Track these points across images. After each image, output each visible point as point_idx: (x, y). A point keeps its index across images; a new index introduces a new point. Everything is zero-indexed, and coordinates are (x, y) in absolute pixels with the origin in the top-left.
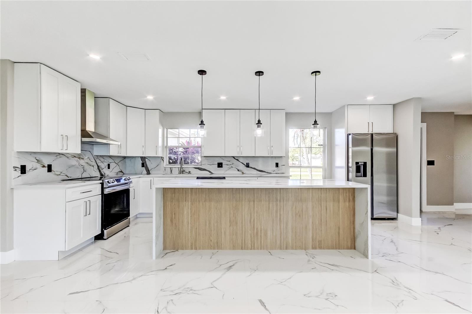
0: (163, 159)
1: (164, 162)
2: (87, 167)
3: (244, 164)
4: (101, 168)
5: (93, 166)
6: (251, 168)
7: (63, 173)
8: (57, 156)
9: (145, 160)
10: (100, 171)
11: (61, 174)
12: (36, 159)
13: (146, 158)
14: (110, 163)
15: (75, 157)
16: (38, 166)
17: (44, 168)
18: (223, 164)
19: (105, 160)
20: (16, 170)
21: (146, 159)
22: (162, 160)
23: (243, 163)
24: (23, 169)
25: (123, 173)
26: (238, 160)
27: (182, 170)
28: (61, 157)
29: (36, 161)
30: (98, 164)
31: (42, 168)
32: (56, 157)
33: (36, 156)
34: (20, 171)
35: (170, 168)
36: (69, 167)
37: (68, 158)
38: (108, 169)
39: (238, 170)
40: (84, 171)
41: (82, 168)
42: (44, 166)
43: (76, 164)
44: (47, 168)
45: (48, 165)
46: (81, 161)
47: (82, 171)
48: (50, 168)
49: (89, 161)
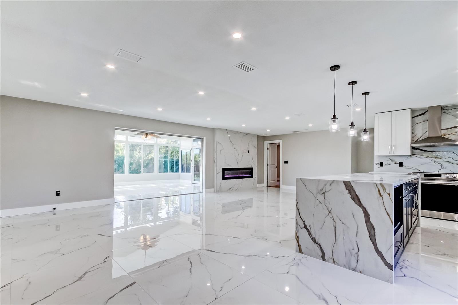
2: (445, 165)
11: (413, 169)
15: (429, 157)
16: (392, 163)
20: (377, 164)
24: (381, 164)
28: (412, 158)
29: (390, 160)
31: (395, 164)
32: (407, 158)
33: (389, 157)
34: (379, 165)
36: (422, 164)
37: (419, 158)
40: (442, 167)
41: (440, 165)
42: (396, 163)
43: (430, 163)
44: (399, 164)
45: (400, 163)
46: (438, 160)
47: (440, 167)
48: (401, 164)
49: (450, 160)
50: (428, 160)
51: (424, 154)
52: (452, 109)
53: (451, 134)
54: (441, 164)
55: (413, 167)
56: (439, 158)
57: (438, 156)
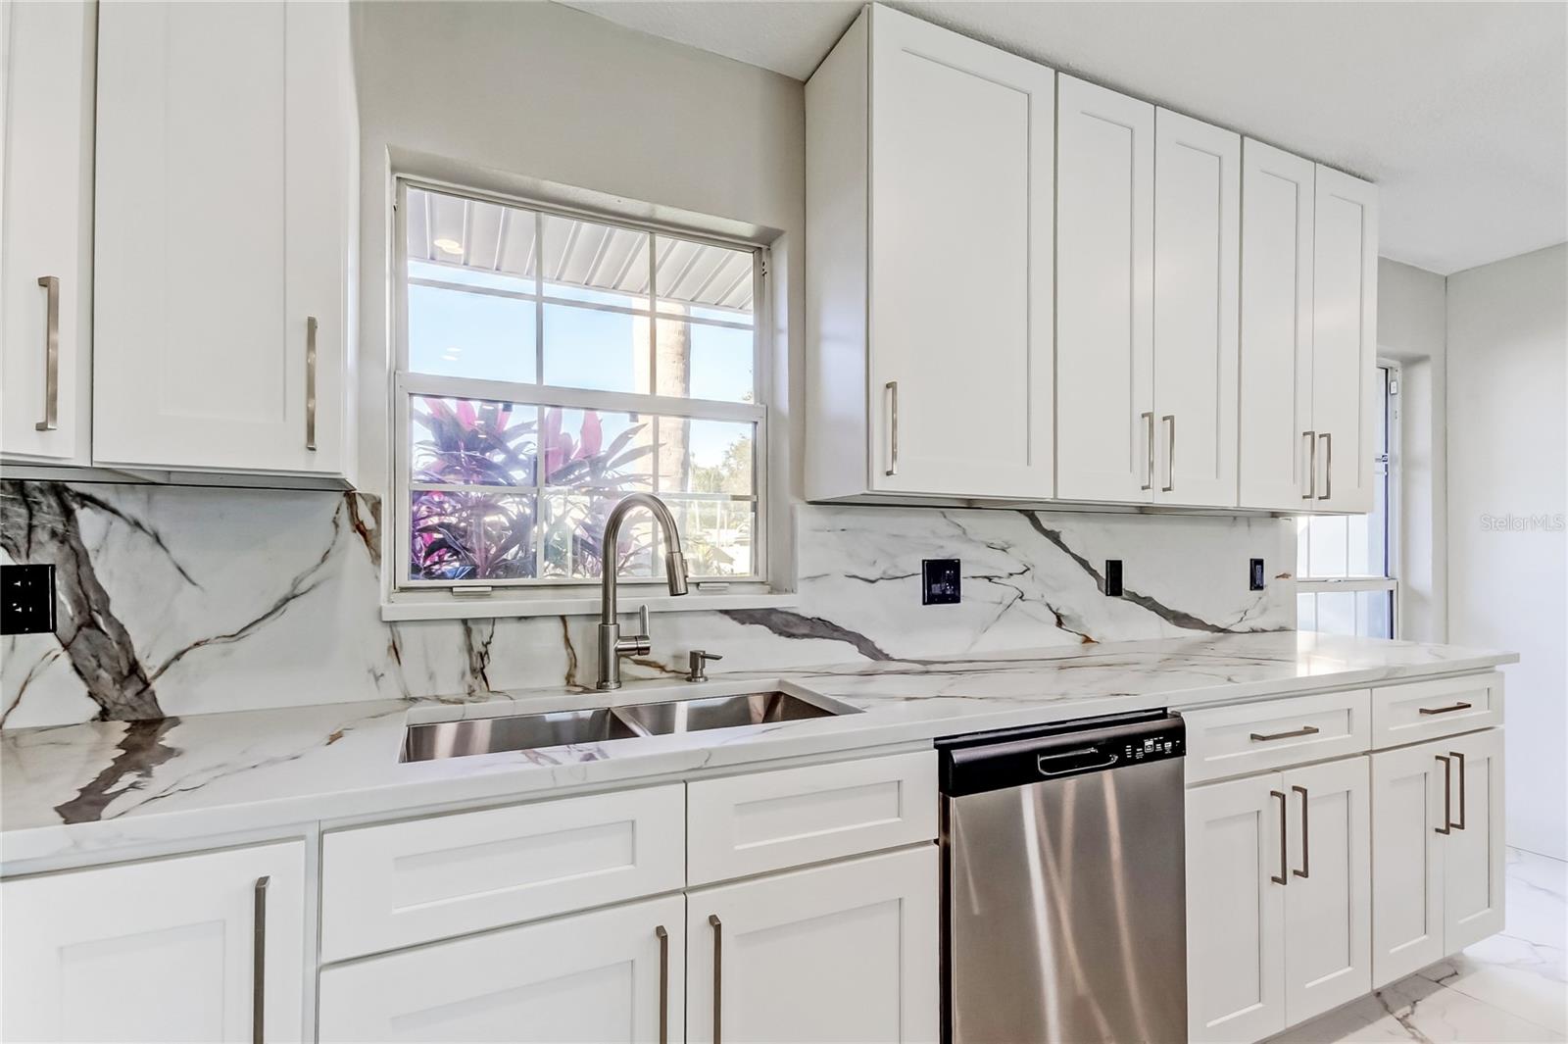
0: (369, 523)
1: (376, 557)
3: (1093, 573)
6: (1135, 598)
9: (66, 537)
13: (86, 500)
18: (965, 571)
21: (85, 516)
22: (359, 528)
23: (1084, 563)
26: (1054, 537)
27: (614, 644)
35: (458, 630)
39: (1060, 624)
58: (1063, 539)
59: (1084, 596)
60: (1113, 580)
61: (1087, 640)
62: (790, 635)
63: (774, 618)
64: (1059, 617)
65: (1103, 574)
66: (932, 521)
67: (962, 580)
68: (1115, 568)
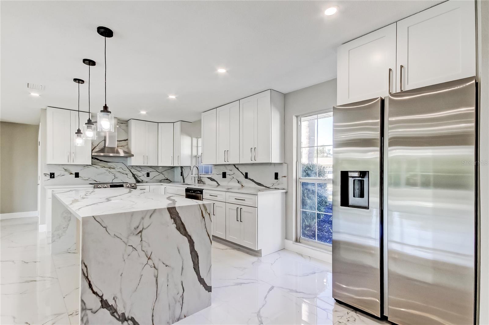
2: (118, 175)
3: (243, 175)
4: (137, 176)
5: (127, 174)
6: (250, 179)
7: (91, 178)
8: (84, 167)
9: (182, 170)
10: (135, 178)
11: (89, 179)
12: (64, 169)
13: (183, 168)
14: (151, 172)
15: (104, 167)
16: (67, 174)
17: (72, 175)
19: (143, 170)
20: (46, 176)
22: (190, 169)
23: (242, 173)
24: (52, 175)
25: (169, 180)
27: (198, 179)
28: (89, 167)
29: (64, 170)
30: (133, 173)
33: (63, 167)
34: (49, 177)
36: (98, 175)
37: (97, 168)
38: (147, 176)
39: (238, 183)
40: (115, 177)
42: (71, 174)
43: (105, 173)
44: (74, 175)
45: (75, 173)
46: (112, 170)
47: (114, 177)
48: (77, 175)
49: (121, 170)
50: (104, 170)
51: (100, 164)
52: (122, 123)
53: (122, 146)
54: (114, 174)
55: (89, 178)
56: (113, 168)
57: (112, 167)
58: (239, 169)
59: (242, 178)
60: (246, 176)
61: (242, 186)
62: (212, 181)
63: (211, 179)
64: (238, 181)
65: (245, 175)
66: (223, 167)
67: (226, 175)
68: (246, 174)
